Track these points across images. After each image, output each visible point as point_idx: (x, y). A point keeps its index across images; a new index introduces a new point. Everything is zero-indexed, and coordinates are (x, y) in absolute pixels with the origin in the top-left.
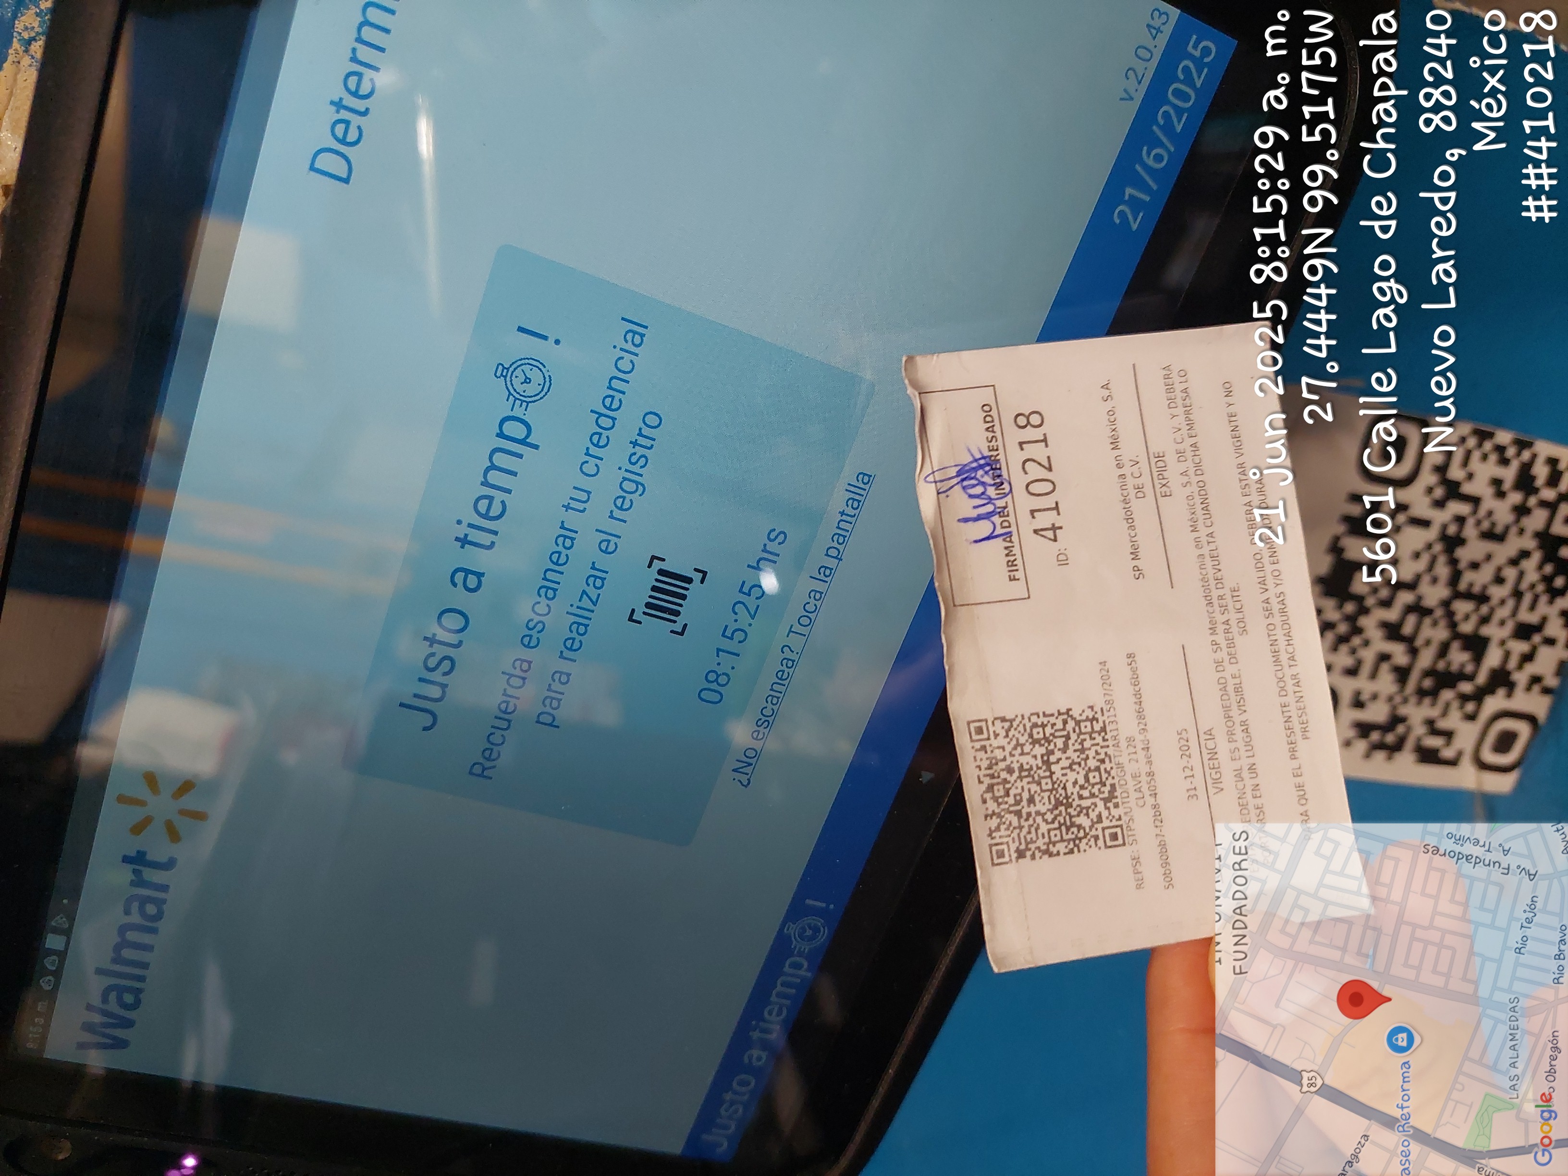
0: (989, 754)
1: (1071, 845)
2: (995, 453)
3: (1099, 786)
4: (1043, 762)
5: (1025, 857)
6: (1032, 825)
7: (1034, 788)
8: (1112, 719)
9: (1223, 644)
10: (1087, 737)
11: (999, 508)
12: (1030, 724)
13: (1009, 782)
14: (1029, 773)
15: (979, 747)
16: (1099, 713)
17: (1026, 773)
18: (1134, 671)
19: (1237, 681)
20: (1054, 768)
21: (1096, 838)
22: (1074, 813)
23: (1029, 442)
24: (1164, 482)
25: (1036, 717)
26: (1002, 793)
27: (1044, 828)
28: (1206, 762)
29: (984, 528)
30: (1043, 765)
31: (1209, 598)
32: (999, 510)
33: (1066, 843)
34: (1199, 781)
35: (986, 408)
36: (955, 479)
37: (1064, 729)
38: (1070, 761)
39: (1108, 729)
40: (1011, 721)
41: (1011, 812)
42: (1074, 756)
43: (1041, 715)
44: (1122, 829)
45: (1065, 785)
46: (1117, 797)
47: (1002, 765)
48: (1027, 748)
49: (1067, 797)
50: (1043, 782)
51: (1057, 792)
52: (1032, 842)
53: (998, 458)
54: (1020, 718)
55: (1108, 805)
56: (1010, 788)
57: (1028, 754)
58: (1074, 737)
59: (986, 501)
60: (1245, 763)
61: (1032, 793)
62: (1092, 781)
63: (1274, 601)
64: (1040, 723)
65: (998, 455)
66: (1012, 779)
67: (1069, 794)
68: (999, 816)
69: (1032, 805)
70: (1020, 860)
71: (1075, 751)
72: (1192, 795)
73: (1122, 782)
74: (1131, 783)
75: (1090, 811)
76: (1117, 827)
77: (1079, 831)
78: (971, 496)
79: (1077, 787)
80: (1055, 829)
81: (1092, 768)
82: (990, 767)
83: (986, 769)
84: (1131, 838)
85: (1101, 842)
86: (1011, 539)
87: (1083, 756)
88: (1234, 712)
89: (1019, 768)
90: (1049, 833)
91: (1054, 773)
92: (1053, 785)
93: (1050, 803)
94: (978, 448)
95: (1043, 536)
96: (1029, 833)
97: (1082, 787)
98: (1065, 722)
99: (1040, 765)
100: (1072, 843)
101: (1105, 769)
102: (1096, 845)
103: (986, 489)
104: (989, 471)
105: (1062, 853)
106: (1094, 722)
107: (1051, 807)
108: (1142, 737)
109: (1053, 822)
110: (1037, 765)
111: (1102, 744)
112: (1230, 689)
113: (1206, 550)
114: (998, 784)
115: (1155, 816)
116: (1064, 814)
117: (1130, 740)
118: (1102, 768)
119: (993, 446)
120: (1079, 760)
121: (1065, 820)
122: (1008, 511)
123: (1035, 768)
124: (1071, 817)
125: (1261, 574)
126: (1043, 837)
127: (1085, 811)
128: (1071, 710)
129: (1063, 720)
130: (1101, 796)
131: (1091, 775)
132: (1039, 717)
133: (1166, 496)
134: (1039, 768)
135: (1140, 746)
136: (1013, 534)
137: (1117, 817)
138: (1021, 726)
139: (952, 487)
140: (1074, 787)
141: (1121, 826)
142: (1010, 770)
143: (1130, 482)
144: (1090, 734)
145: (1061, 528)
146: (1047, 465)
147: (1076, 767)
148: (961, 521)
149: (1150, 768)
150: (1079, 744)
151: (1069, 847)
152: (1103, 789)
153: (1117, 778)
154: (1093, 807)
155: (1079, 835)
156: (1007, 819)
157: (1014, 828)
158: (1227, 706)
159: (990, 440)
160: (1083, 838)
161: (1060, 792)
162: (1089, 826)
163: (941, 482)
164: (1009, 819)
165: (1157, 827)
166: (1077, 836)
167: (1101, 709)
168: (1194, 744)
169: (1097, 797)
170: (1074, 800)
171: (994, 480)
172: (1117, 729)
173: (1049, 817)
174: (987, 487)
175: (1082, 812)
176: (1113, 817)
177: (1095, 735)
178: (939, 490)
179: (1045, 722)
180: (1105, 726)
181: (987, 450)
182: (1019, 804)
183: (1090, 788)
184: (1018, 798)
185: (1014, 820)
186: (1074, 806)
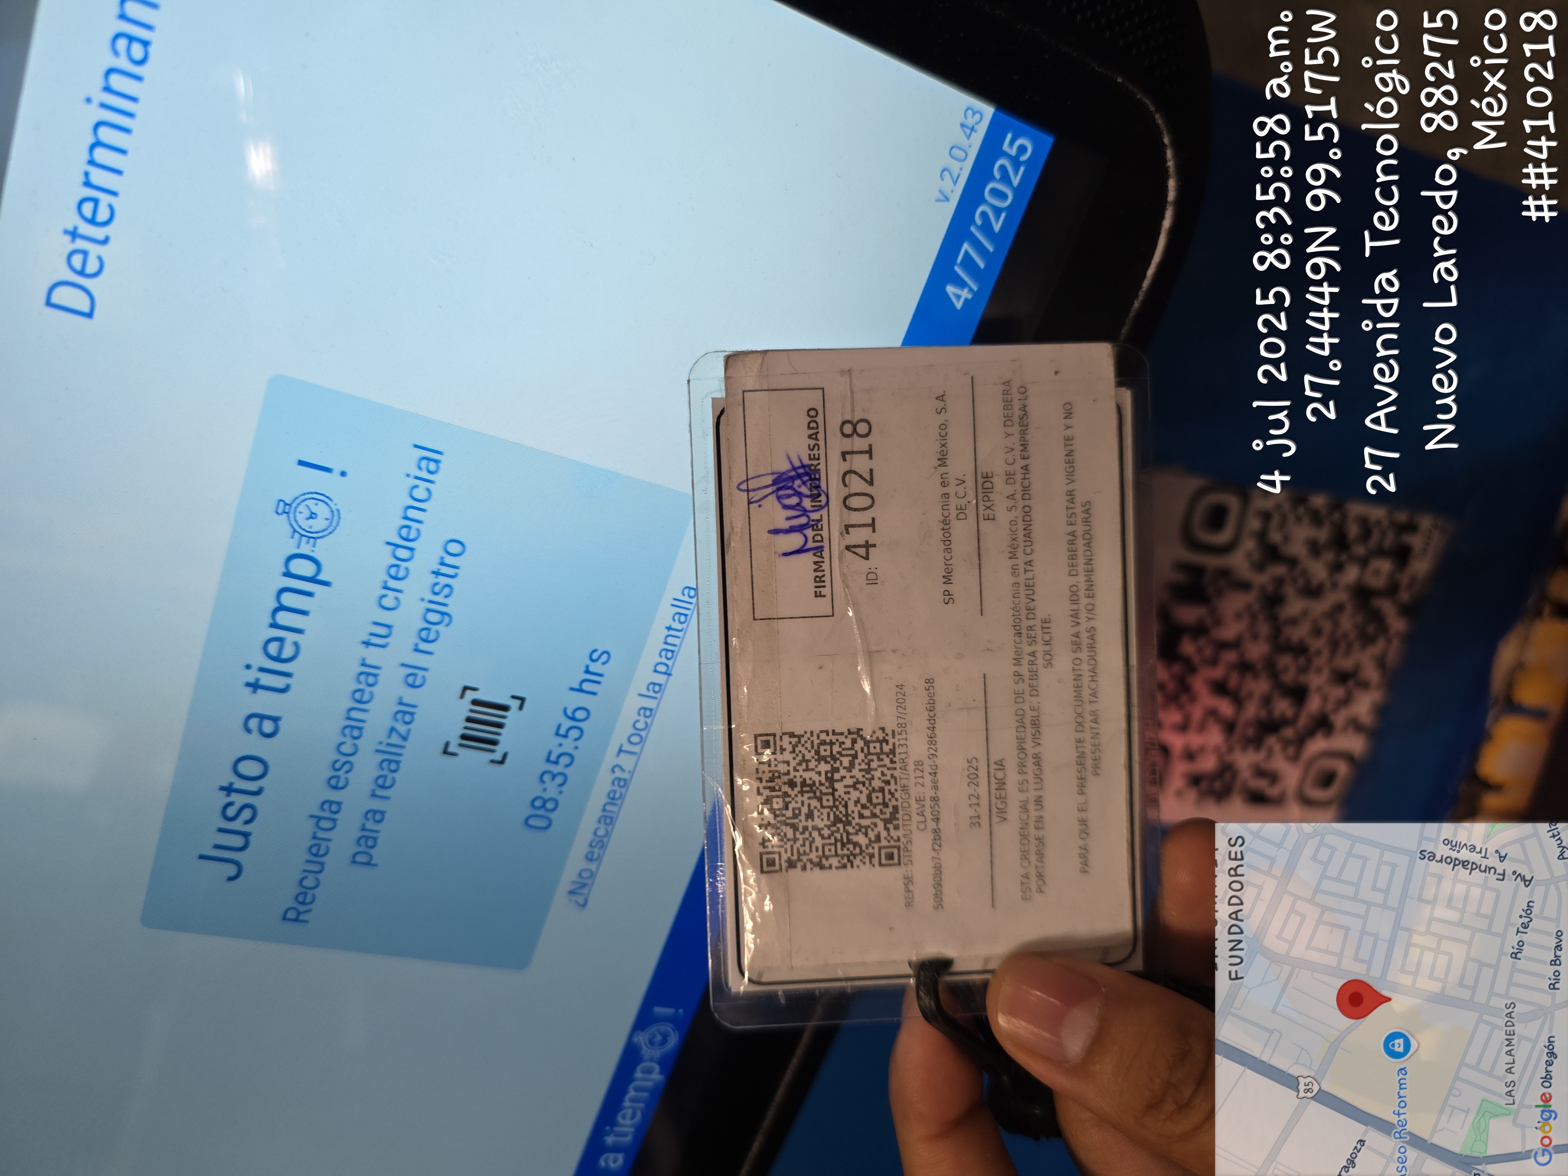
0: (773, 768)
1: (845, 860)
2: (815, 462)
3: (881, 807)
4: (827, 778)
5: (795, 867)
6: (807, 839)
7: (814, 803)
8: (902, 742)
9: (1026, 674)
10: (875, 758)
11: (813, 521)
12: (818, 741)
13: (790, 796)
14: (811, 789)
15: (763, 760)
16: (890, 735)
17: (808, 789)
18: (931, 696)
19: (1035, 714)
20: (837, 785)
21: (872, 856)
22: (851, 830)
23: (852, 452)
24: (988, 504)
25: (825, 734)
26: (781, 805)
27: (819, 842)
28: (993, 791)
29: (795, 541)
30: (826, 782)
31: (1018, 628)
32: (813, 523)
33: (840, 858)
34: (984, 811)
35: (812, 413)
36: (771, 488)
37: (852, 749)
38: (855, 780)
39: (897, 751)
40: (799, 737)
41: (786, 825)
42: (859, 776)
43: (831, 733)
44: (899, 850)
45: (846, 803)
46: (898, 819)
47: (785, 778)
48: (812, 765)
50: (825, 798)
51: (837, 809)
52: (805, 853)
53: (818, 467)
54: (808, 735)
55: (888, 825)
56: (790, 802)
57: (813, 770)
58: (861, 756)
59: (798, 513)
60: (1032, 795)
61: (812, 808)
62: (875, 801)
63: (1084, 635)
64: (828, 741)
65: (819, 464)
66: (792, 793)
67: (850, 812)
68: (775, 828)
69: (810, 820)
70: (789, 870)
71: (860, 770)
72: (975, 822)
73: (906, 805)
74: (914, 805)
75: (869, 830)
76: (894, 847)
77: (854, 849)
78: (786, 507)
79: (859, 806)
80: (830, 844)
81: (877, 788)
82: (771, 780)
83: (767, 781)
84: (906, 859)
85: (876, 860)
86: (821, 554)
87: (869, 776)
88: (1029, 745)
89: (801, 782)
90: (823, 847)
91: (837, 790)
92: (834, 803)
93: (829, 819)
94: (799, 456)
96: (804, 845)
97: (864, 807)
98: (854, 742)
99: (823, 781)
100: (846, 858)
101: (890, 791)
102: (871, 862)
103: (801, 500)
104: (808, 481)
105: (834, 867)
106: (884, 744)
107: (829, 823)
108: (931, 762)
109: (829, 838)
110: (820, 781)
111: (889, 765)
112: (1028, 721)
113: (1021, 580)
114: (778, 797)
115: (935, 839)
116: (841, 830)
117: (919, 764)
118: (887, 788)
119: (814, 455)
120: (864, 779)
121: (842, 837)
122: (822, 525)
124: (848, 833)
125: (1075, 607)
126: (817, 851)
127: (863, 830)
128: (862, 730)
129: (852, 739)
130: (882, 817)
131: (874, 795)
133: (988, 519)
134: (821, 784)
135: (927, 770)
136: (824, 549)
137: (896, 838)
138: (809, 742)
139: (766, 496)
140: (856, 806)
141: (899, 848)
142: (792, 784)
143: (953, 502)
144: (878, 755)
145: (874, 546)
146: (868, 479)
147: (860, 786)
148: (770, 532)
149: (936, 793)
150: (866, 764)
151: (842, 862)
152: (884, 810)
153: (900, 800)
154: (872, 826)
155: (854, 852)
156: (782, 831)
157: (789, 840)
158: (1022, 738)
159: (811, 448)
160: (857, 855)
161: (840, 810)
162: (866, 844)
163: (754, 490)
164: (784, 831)
165: (934, 850)
166: (852, 853)
167: (893, 731)
168: (983, 773)
169: (878, 817)
170: (853, 818)
171: (811, 491)
172: (906, 753)
173: (826, 832)
174: (803, 498)
175: (860, 831)
176: (892, 838)
177: (884, 757)
178: (751, 499)
179: (834, 740)
180: (894, 748)
181: (808, 458)
182: (797, 818)
183: (871, 808)
184: (797, 812)
185: (790, 833)
186: (853, 824)
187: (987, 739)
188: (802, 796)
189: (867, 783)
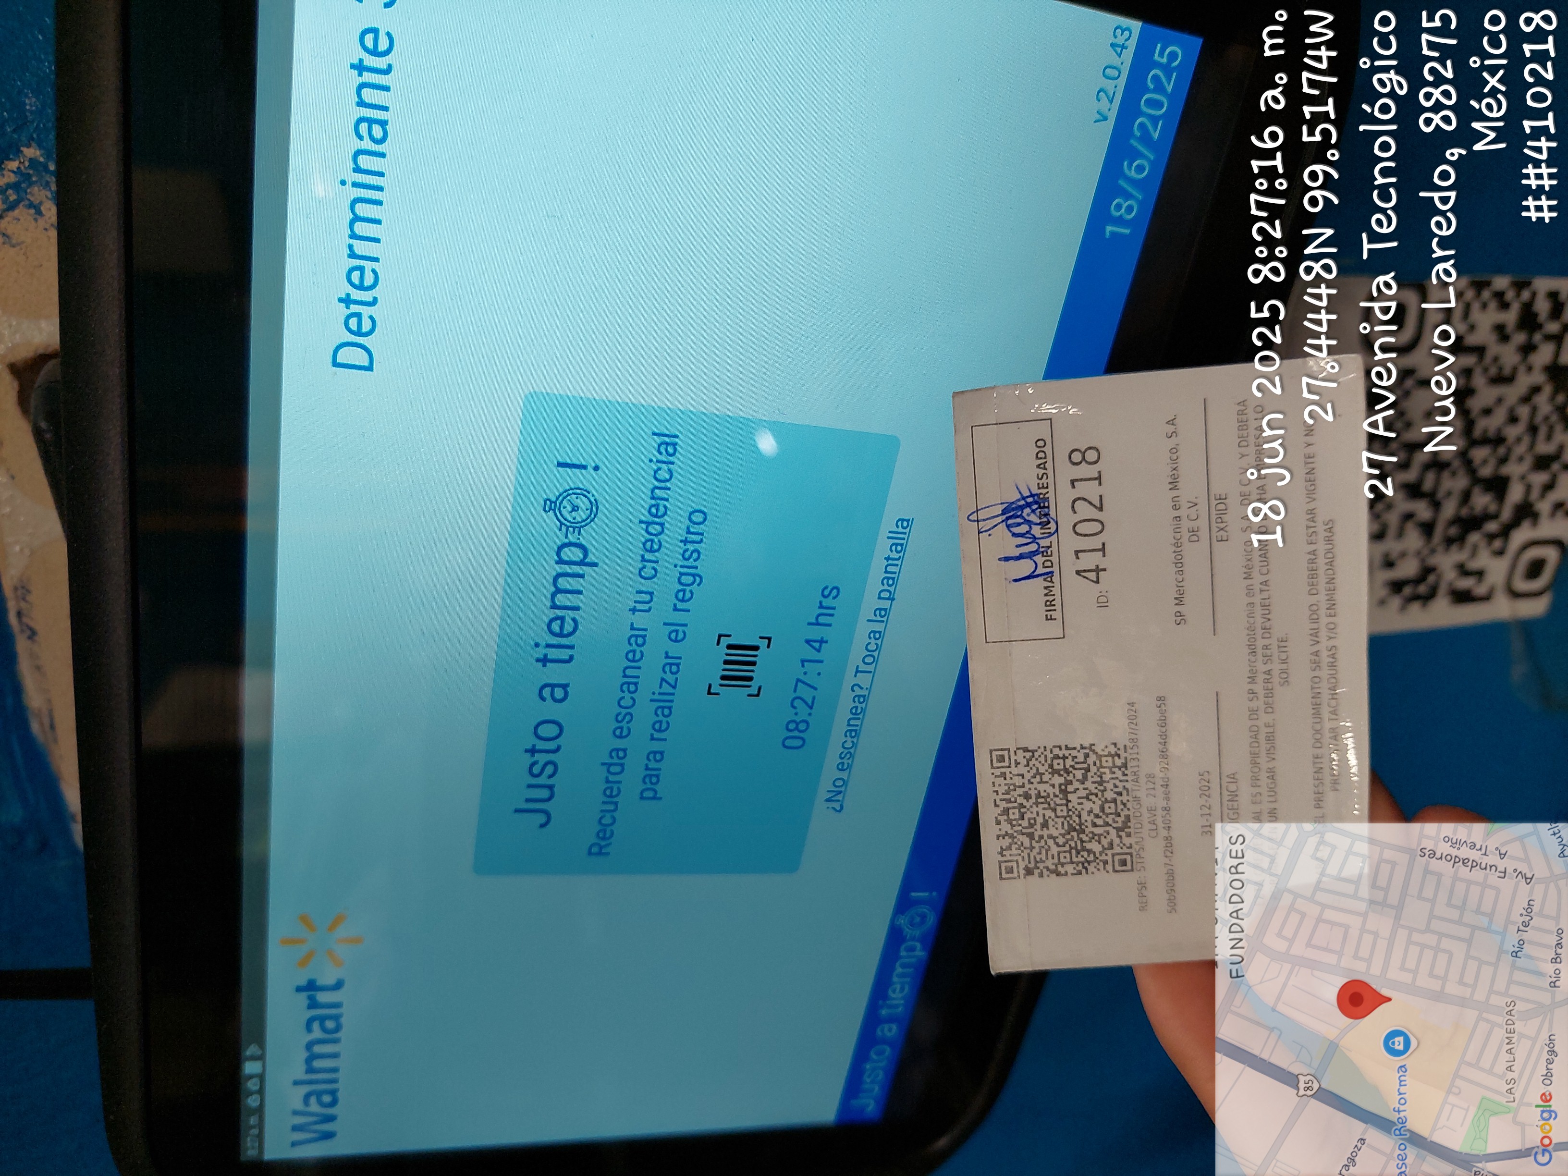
0: (1008, 781)
1: (1080, 867)
2: (1044, 491)
3: (1113, 816)
4: (1061, 791)
5: (1033, 874)
6: (1043, 847)
7: (1049, 813)
8: (1135, 756)
9: (1261, 692)
10: (1107, 771)
11: (1043, 547)
12: (1052, 756)
13: (1025, 807)
14: (1046, 800)
15: (999, 774)
16: (1122, 748)
17: (1042, 800)
18: (1163, 713)
19: (1270, 730)
20: (1070, 797)
21: (1105, 863)
22: (1085, 838)
23: (1081, 480)
24: (1222, 525)
25: (1058, 749)
26: (1017, 816)
27: (1055, 850)
28: (1225, 803)
29: (1026, 567)
30: (1060, 794)
31: (1253, 647)
32: (1043, 549)
33: (1074, 865)
35: (1040, 443)
36: (1000, 517)
37: (1085, 762)
38: (1087, 792)
39: (1129, 764)
40: (1033, 752)
41: (1023, 834)
42: (1092, 787)
43: (1063, 747)
44: (1132, 856)
45: (1079, 812)
46: (1130, 828)
47: (1020, 791)
48: (1046, 778)
49: (1080, 824)
50: (1059, 808)
51: (1071, 819)
52: (1042, 861)
53: (1047, 496)
54: (1042, 749)
55: (1120, 833)
56: (1026, 813)
57: (1047, 782)
58: (1093, 769)
59: (1029, 540)
60: (1265, 807)
61: (1047, 818)
62: (1107, 811)
63: (1324, 654)
64: (1061, 756)
65: (1048, 492)
66: (1028, 805)
67: (1083, 821)
68: (1012, 837)
69: (1045, 829)
70: (1027, 876)
71: (1094, 782)
72: (1206, 831)
73: (1137, 814)
74: (1146, 815)
75: (1102, 837)
76: (1127, 854)
77: (1089, 856)
78: (1015, 535)
79: (1092, 815)
80: (1065, 852)
81: (1109, 799)
82: (1007, 793)
84: (1140, 865)
85: (1109, 867)
86: (1051, 579)
87: (1102, 788)
88: (1263, 760)
89: (1036, 794)
90: (1059, 855)
91: (1070, 801)
92: (1068, 813)
93: (1063, 828)
94: (1028, 485)
95: (1085, 577)
96: (1040, 853)
97: (1097, 816)
98: (1087, 756)
99: (1057, 793)
100: (1080, 865)
101: (1122, 801)
102: (1105, 869)
103: (1031, 528)
104: (1037, 509)
105: (1069, 874)
106: (1116, 758)
107: (1063, 832)
108: (1162, 775)
109: (1064, 846)
110: (1054, 793)
111: (1122, 778)
113: (1257, 599)
114: (1014, 808)
115: (1167, 847)
116: (1076, 839)
117: (1150, 776)
118: (1119, 799)
119: (1043, 484)
120: (1096, 791)
121: (1076, 845)
122: (1051, 551)
123: (1052, 796)
124: (1082, 841)
125: (1315, 626)
126: (1053, 858)
127: (1096, 838)
128: (1094, 744)
129: (1085, 753)
130: (1115, 825)
131: (1107, 806)
132: (1061, 749)
133: (1222, 540)
134: (1055, 796)
135: (1159, 782)
136: (1055, 573)
137: (1129, 846)
138: (1043, 756)
139: (996, 526)
140: (1089, 815)
141: (1131, 854)
142: (1027, 796)
143: (1185, 524)
144: (1110, 768)
145: (1105, 570)
146: (1098, 505)
147: (1092, 797)
148: (1000, 559)
149: (1167, 804)
150: (1098, 776)
151: (1077, 868)
152: (1117, 819)
153: (1132, 810)
154: (1105, 834)
155: (1088, 859)
156: (1019, 840)
157: (1025, 848)
158: (1256, 752)
159: (1040, 477)
160: (1092, 861)
161: (1073, 819)
162: (1100, 852)
163: (984, 520)
164: (1021, 840)
165: (1166, 857)
166: (1086, 859)
167: (1125, 746)
168: (1215, 785)
169: (1111, 825)
170: (1087, 827)
171: (1040, 518)
172: (1138, 766)
173: (1061, 841)
174: (1032, 526)
175: (1094, 838)
176: (1124, 845)
177: (1116, 770)
178: (981, 528)
179: (1067, 755)
180: (1126, 763)
181: (1037, 487)
182: (1032, 827)
183: (1104, 817)
184: (1032, 821)
185: (1026, 841)
186: (1087, 832)
187: (1219, 754)
188: (1037, 807)
189: (1100, 794)
